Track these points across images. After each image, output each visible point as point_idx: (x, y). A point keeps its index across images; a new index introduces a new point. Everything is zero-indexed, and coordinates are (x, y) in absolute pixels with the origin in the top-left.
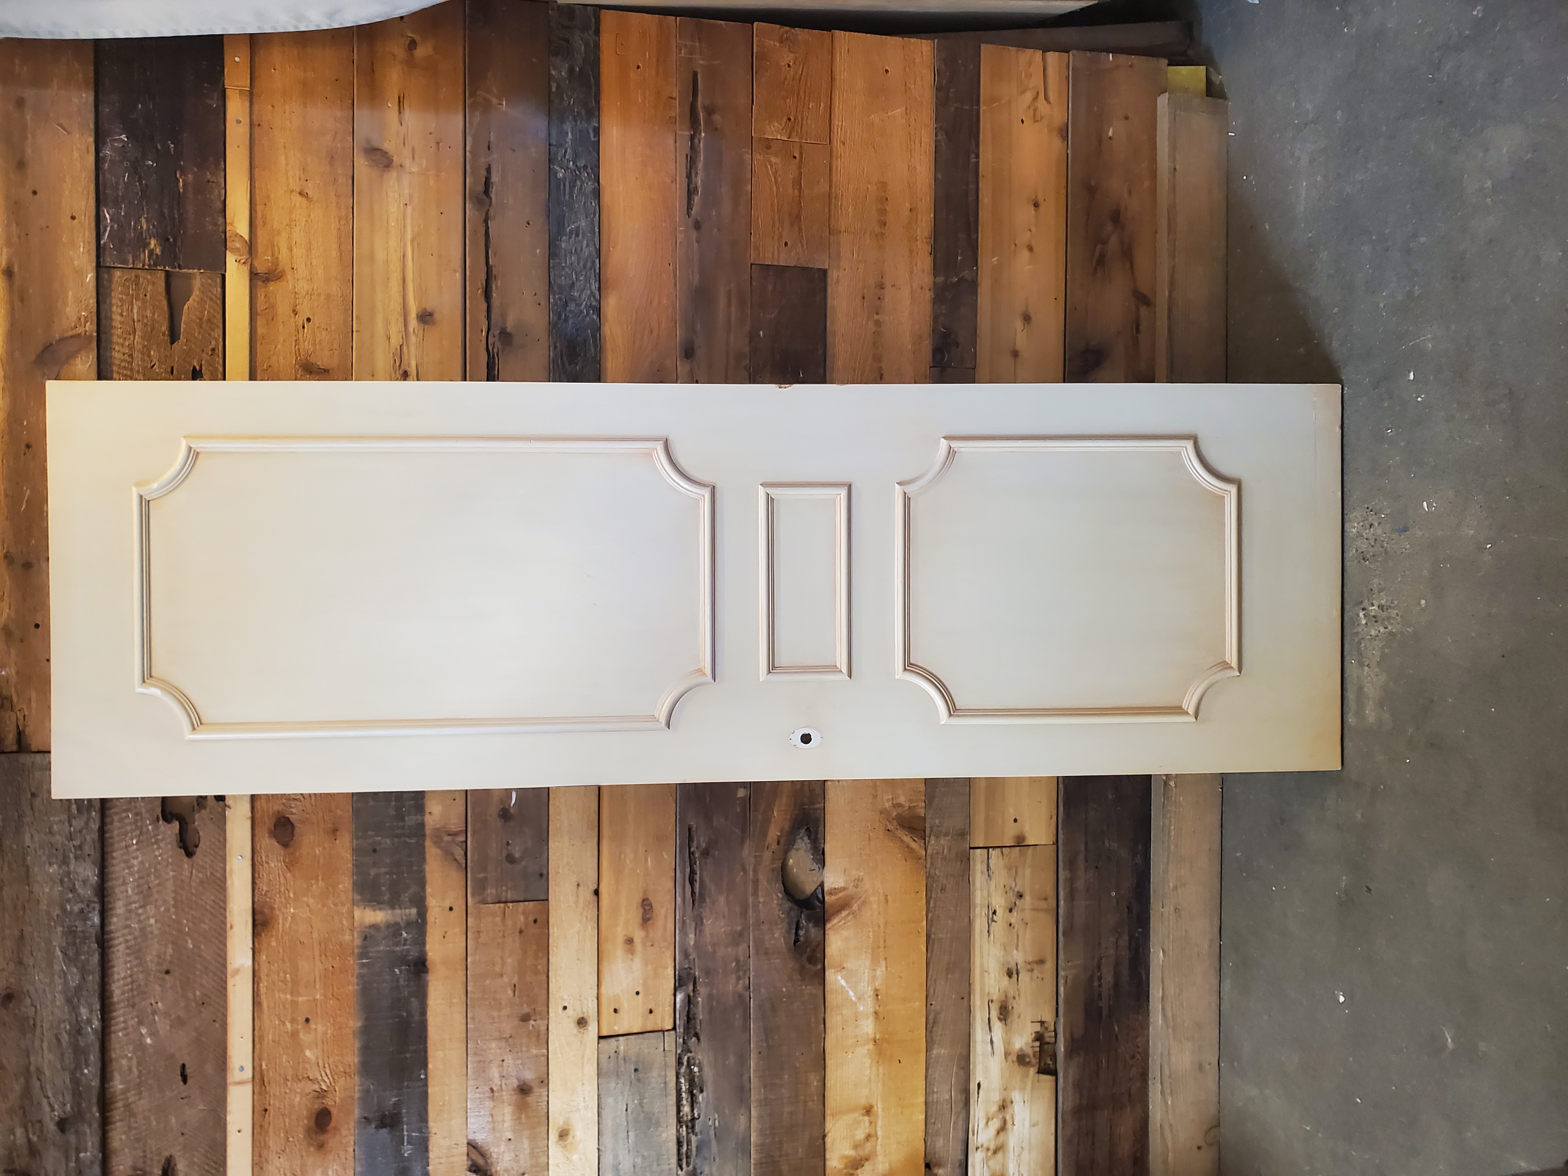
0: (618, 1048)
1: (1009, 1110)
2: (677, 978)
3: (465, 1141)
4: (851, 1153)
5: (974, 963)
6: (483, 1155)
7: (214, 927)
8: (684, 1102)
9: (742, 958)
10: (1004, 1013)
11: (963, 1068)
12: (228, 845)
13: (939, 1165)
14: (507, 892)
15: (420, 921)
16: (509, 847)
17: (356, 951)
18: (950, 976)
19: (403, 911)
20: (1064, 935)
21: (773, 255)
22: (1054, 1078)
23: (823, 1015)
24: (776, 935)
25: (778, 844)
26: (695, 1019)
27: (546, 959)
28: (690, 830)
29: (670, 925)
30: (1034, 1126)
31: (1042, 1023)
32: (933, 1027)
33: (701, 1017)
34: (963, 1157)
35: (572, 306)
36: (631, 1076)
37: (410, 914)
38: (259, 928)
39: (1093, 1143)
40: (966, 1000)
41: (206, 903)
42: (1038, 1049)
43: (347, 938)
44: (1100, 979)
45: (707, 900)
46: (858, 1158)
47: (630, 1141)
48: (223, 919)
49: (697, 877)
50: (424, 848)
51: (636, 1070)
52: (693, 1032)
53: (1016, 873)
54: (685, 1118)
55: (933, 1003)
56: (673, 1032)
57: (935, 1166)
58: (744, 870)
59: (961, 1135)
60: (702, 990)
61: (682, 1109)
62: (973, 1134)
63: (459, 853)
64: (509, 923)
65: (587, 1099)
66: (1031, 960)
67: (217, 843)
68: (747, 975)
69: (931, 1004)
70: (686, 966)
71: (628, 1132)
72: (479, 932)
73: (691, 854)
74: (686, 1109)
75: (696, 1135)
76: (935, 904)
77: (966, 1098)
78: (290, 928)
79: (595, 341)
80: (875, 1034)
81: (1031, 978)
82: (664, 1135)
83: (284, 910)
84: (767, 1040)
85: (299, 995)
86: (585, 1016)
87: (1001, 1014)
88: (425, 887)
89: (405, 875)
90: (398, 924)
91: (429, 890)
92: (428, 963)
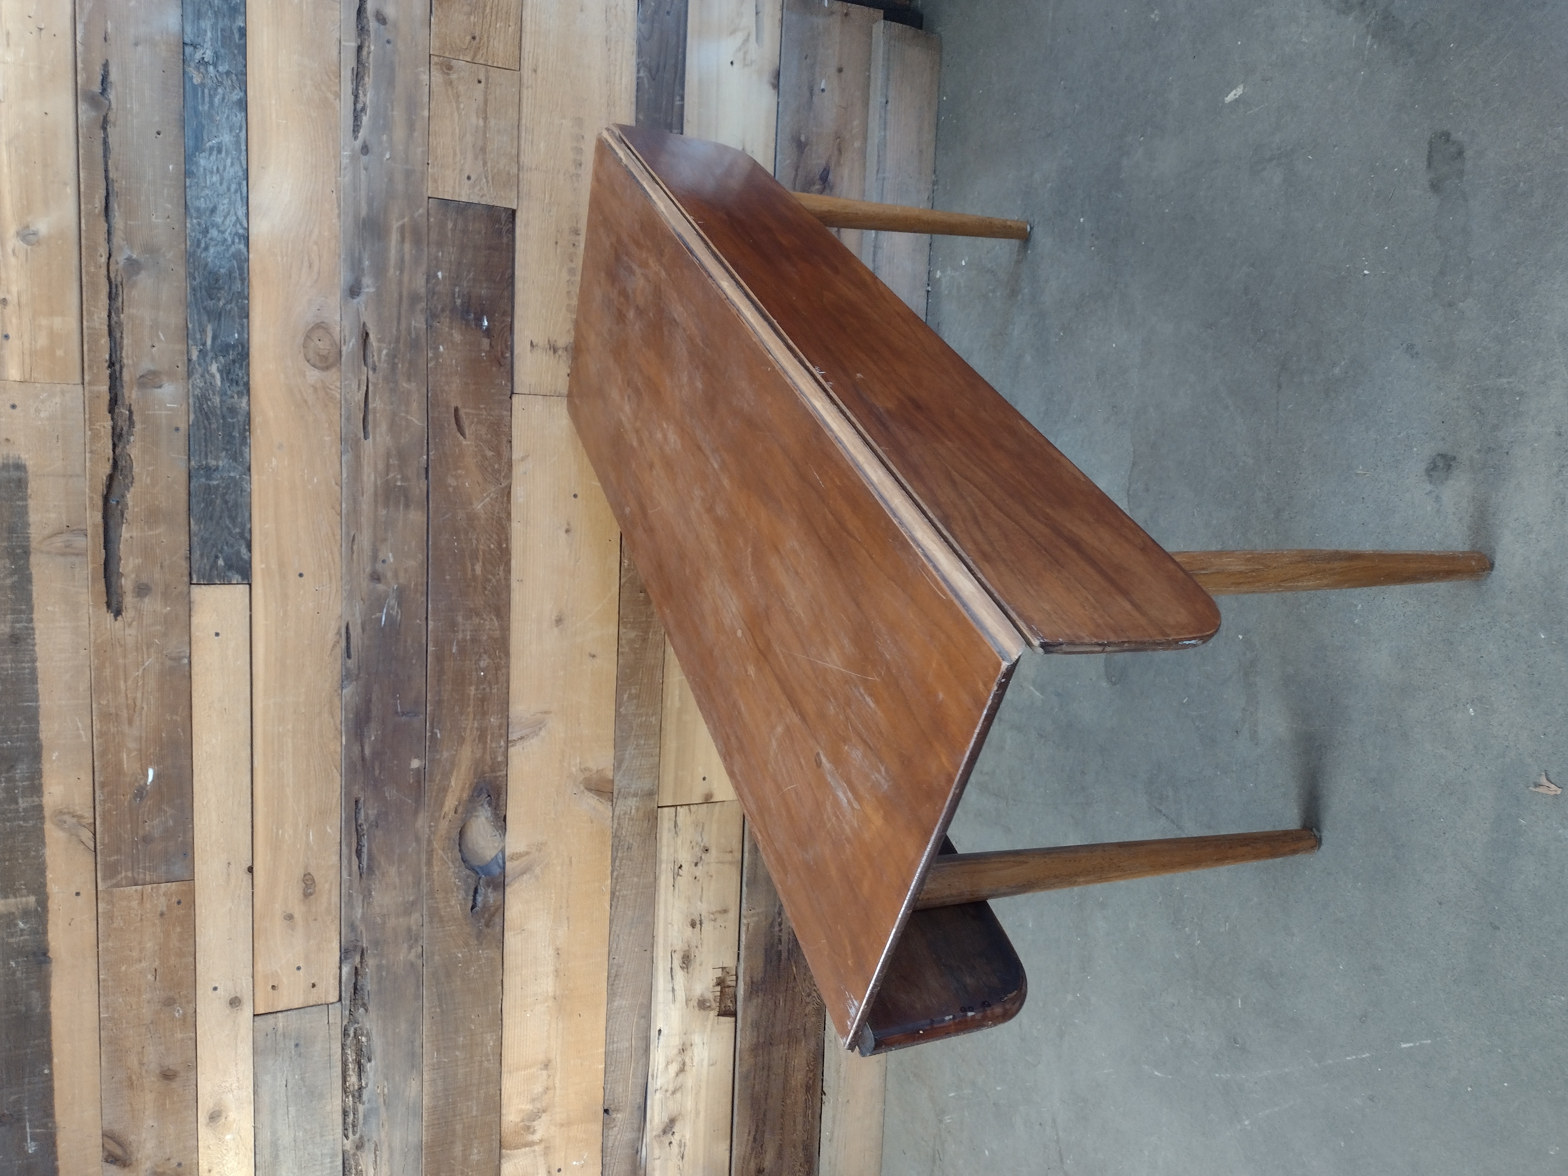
0: (276, 1025)
1: (688, 1053)
2: (343, 951)
3: (100, 1132)
4: (529, 1107)
5: (658, 916)
6: (120, 1144)
8: (351, 1072)
9: (414, 928)
10: (687, 961)
11: (643, 1017)
13: (617, 1110)
14: (145, 875)
15: (39, 909)
16: (148, 827)
18: (633, 931)
19: (18, 899)
20: (747, 886)
21: (454, 188)
22: (733, 1019)
23: (500, 977)
24: (453, 903)
25: (456, 812)
26: (362, 989)
27: (192, 942)
28: (357, 802)
29: (335, 899)
30: (712, 1065)
31: (723, 968)
32: (614, 980)
33: (369, 988)
34: (642, 1100)
35: (214, 233)
36: (291, 1052)
37: (27, 903)
39: (768, 1076)
40: (648, 952)
42: (718, 994)
44: (780, 924)
45: (377, 872)
46: (535, 1111)
47: (290, 1117)
49: (365, 850)
50: (42, 830)
51: (297, 1045)
52: (360, 1002)
53: (703, 829)
54: (352, 1089)
55: (616, 957)
56: (338, 1005)
57: (615, 1110)
58: (418, 840)
59: (641, 1081)
60: (371, 962)
61: (348, 1079)
62: (653, 1079)
63: (86, 835)
64: (148, 906)
65: (241, 1078)
66: (715, 910)
68: (420, 943)
69: (614, 958)
70: (353, 939)
71: (287, 1107)
72: (112, 917)
73: (358, 826)
74: (353, 1079)
75: (363, 1104)
76: (621, 863)
77: (646, 1046)
79: (241, 274)
80: (555, 991)
81: (715, 928)
82: (328, 1108)
84: (440, 1006)
86: (238, 995)
87: (684, 963)
88: (45, 872)
89: (20, 861)
90: (13, 914)
91: (49, 875)
92: (50, 955)
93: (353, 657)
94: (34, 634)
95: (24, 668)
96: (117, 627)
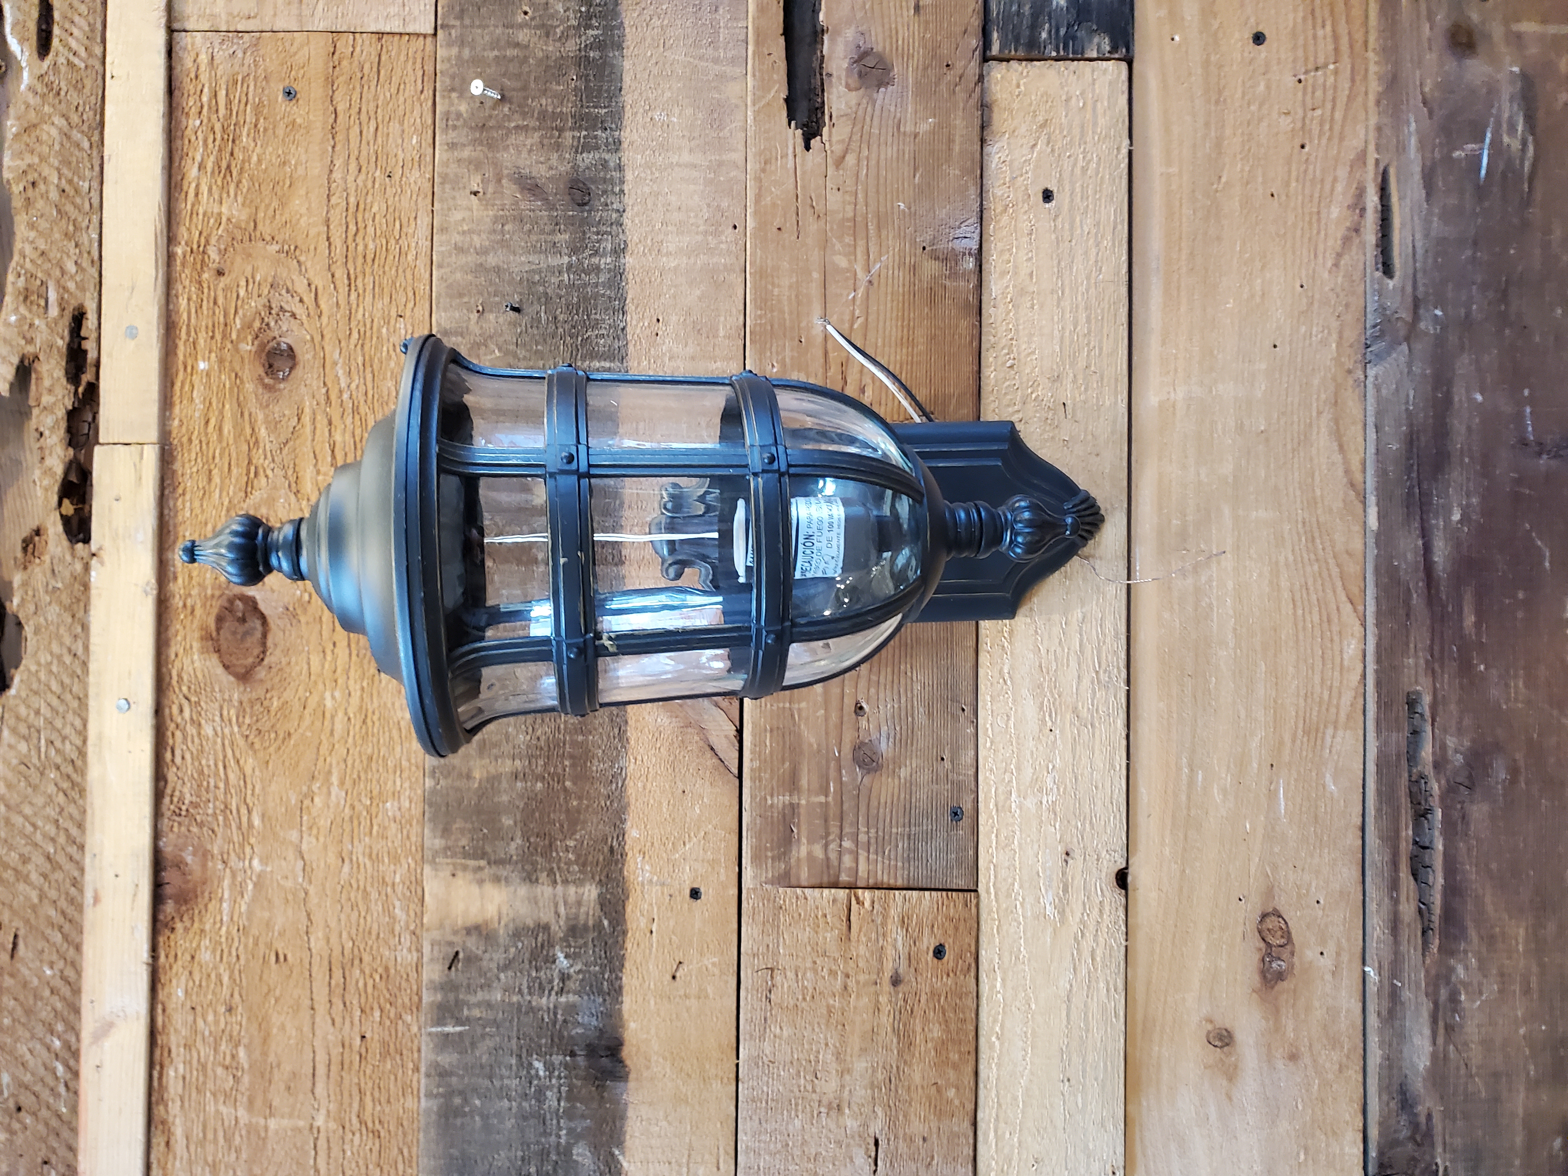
7: (53, 894)
12: (92, 666)
14: (856, 858)
15: (606, 923)
16: (863, 723)
17: (427, 998)
19: (560, 889)
27: (969, 1070)
28: (1409, 707)
29: (1349, 1002)
37: (579, 903)
38: (169, 907)
41: (34, 825)
43: (406, 956)
45: (1471, 931)
48: (76, 874)
49: (1437, 859)
64: (861, 949)
67: (68, 659)
70: (1403, 1133)
72: (772, 970)
73: (1417, 783)
78: (250, 914)
83: (233, 861)
85: (270, 1111)
88: (623, 822)
89: (568, 784)
90: (546, 928)
91: (633, 833)
92: (627, 1053)
93: (1398, 274)
94: (622, 182)
95: (597, 269)
96: (809, 165)
